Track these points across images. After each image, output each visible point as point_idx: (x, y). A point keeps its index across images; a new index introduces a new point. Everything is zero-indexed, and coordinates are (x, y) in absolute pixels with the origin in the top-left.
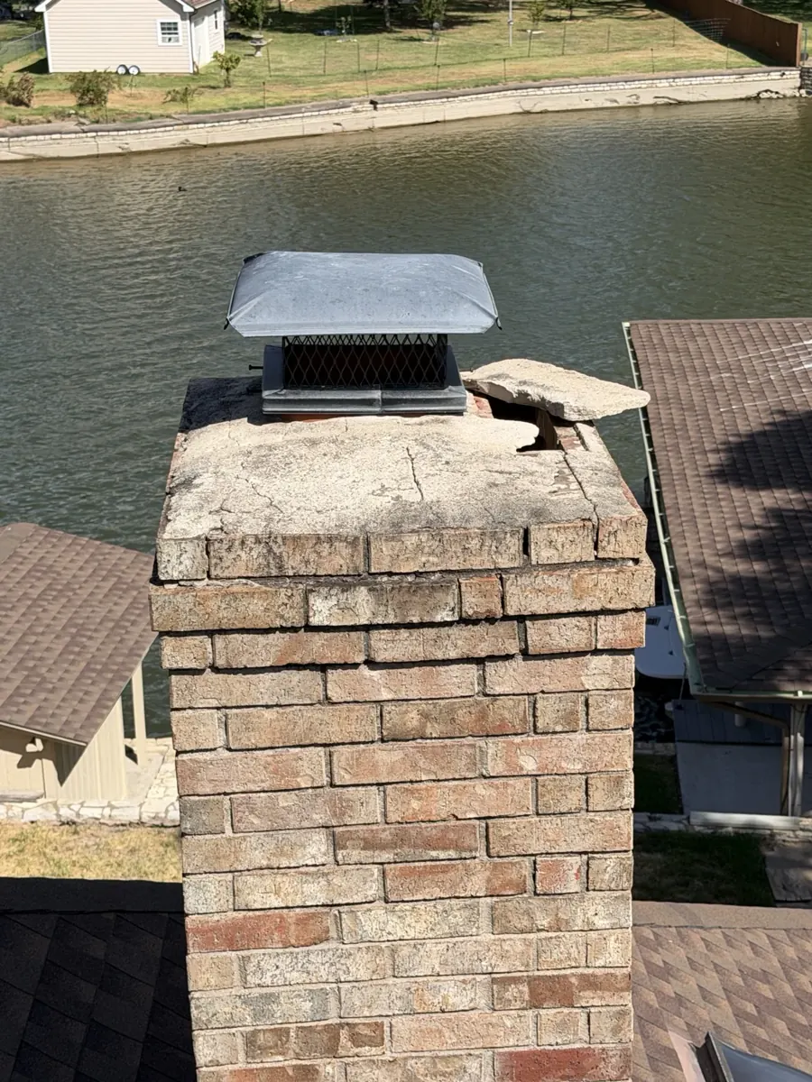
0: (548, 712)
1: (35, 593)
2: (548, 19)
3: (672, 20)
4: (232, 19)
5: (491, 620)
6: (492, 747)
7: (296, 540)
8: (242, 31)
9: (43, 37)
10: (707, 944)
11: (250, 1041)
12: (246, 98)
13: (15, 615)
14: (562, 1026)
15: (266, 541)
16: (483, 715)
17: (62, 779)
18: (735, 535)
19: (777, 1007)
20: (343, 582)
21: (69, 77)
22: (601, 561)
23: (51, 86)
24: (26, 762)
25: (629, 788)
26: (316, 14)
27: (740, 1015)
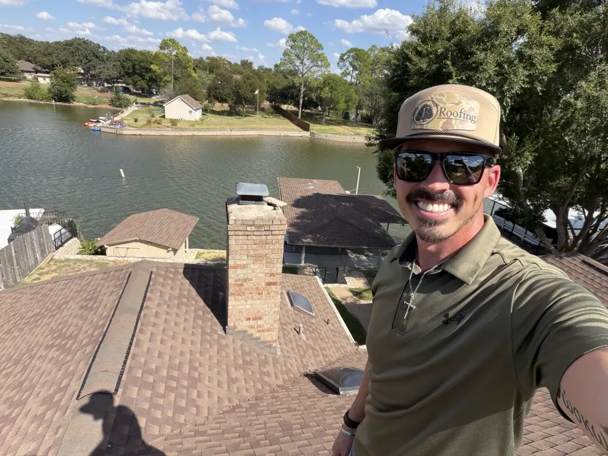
0: (274, 241)
1: (169, 222)
2: (265, 117)
3: (287, 120)
4: (203, 110)
5: (268, 230)
6: (267, 245)
7: (246, 220)
8: (205, 113)
9: (164, 111)
10: (289, 279)
11: (235, 280)
12: (206, 127)
13: (166, 225)
14: (273, 279)
15: (242, 220)
16: (266, 242)
17: (175, 255)
18: (295, 215)
19: (298, 288)
20: (251, 225)
21: (170, 119)
22: (281, 224)
23: (165, 121)
24: (168, 252)
25: (283, 251)
26: (219, 111)
27: (293, 289)
